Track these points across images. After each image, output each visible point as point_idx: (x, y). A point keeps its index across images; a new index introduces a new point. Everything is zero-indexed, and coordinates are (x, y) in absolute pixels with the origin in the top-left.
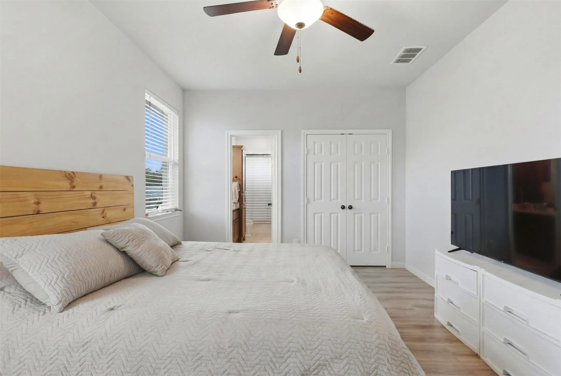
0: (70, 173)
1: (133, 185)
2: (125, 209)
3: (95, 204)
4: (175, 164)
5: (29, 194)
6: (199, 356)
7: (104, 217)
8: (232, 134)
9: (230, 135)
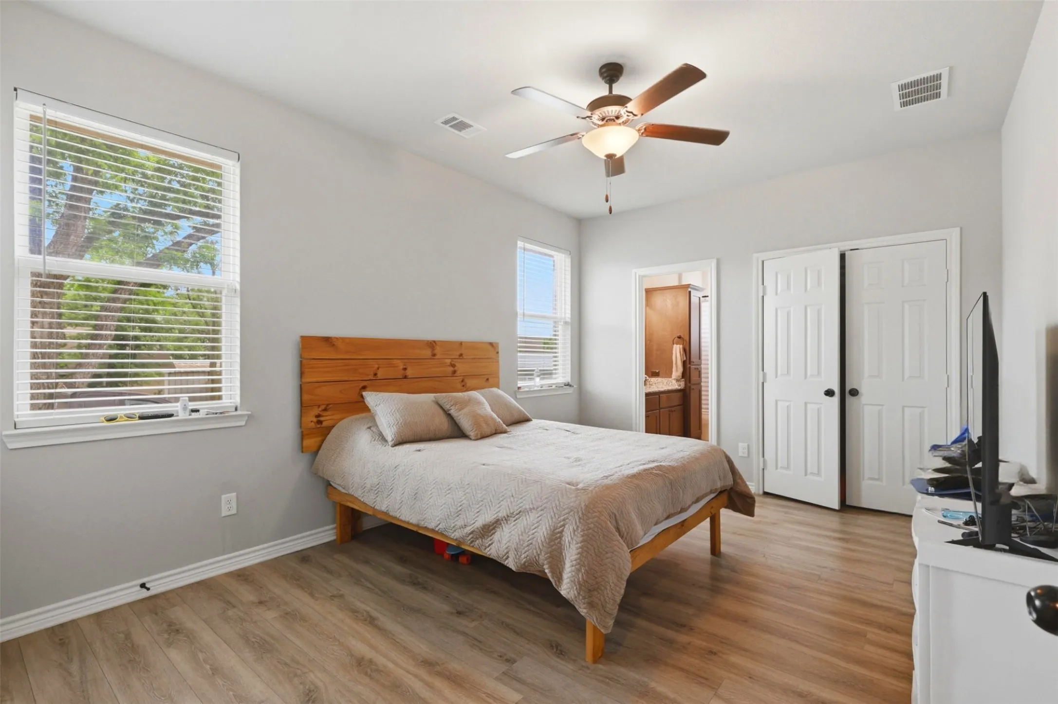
0: (433, 342)
1: (498, 353)
2: (488, 379)
3: (454, 372)
4: (566, 323)
5: (399, 361)
6: (450, 487)
7: (463, 386)
8: (642, 274)
9: (639, 276)
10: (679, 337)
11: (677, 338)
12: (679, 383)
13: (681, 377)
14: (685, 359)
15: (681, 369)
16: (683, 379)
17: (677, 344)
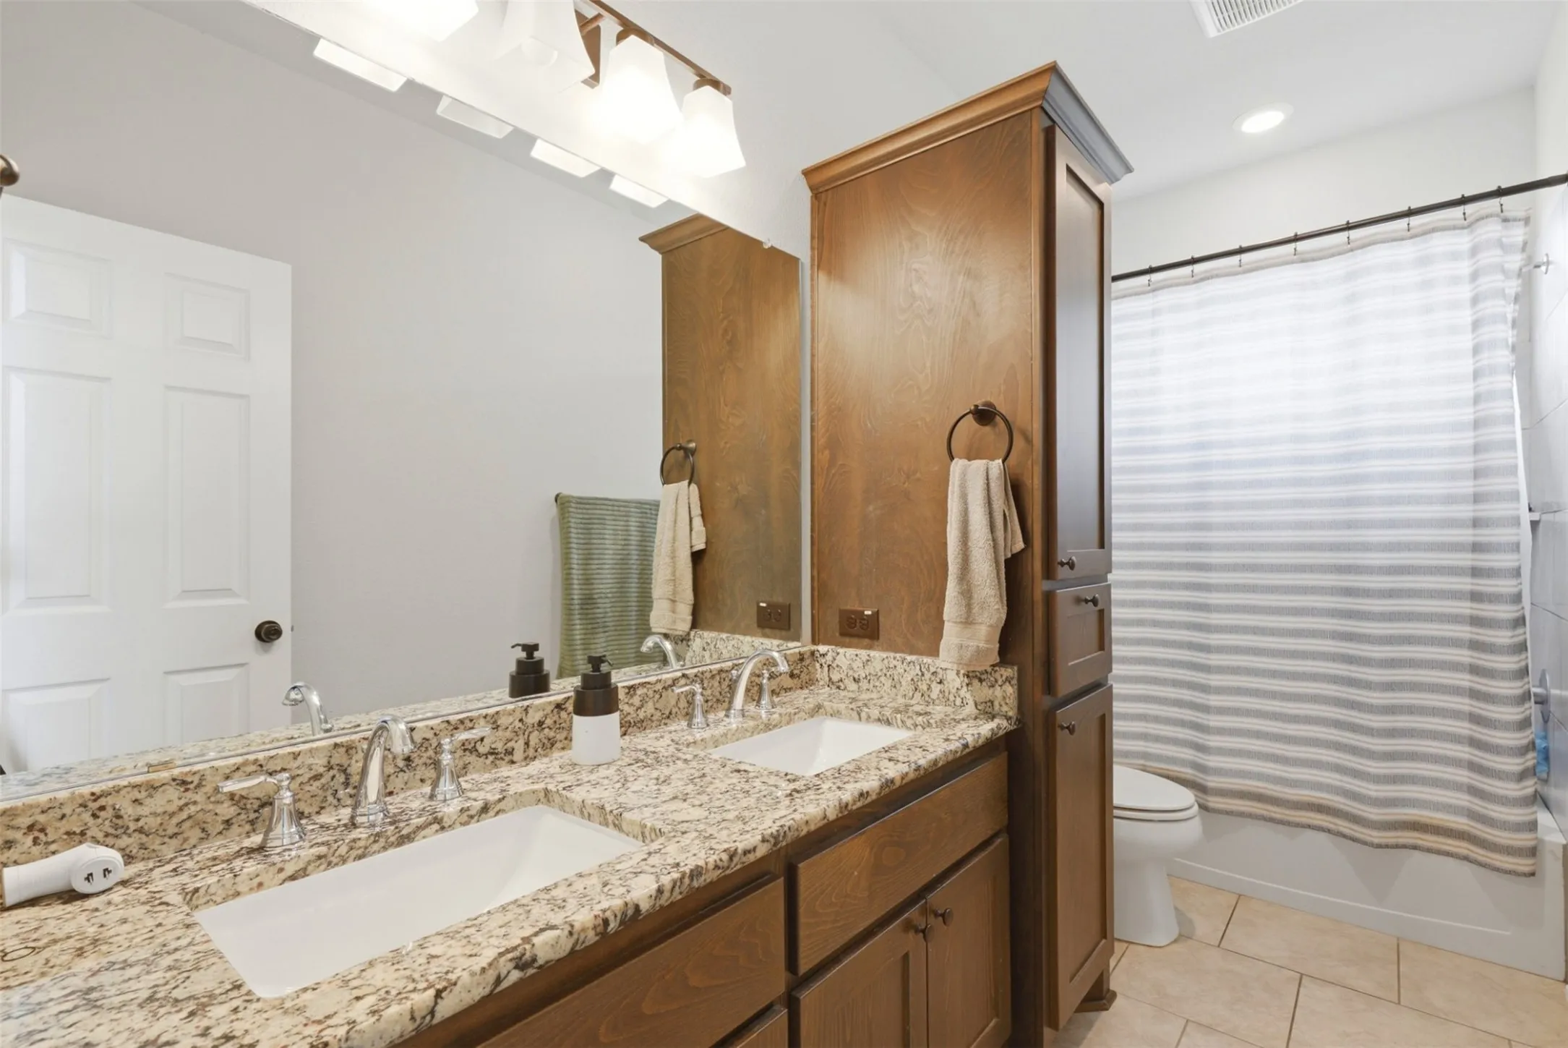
10: (984, 415)
11: (970, 423)
12: (985, 692)
13: (995, 658)
14: (1020, 545)
15: (992, 610)
16: (1009, 672)
17: (970, 458)
